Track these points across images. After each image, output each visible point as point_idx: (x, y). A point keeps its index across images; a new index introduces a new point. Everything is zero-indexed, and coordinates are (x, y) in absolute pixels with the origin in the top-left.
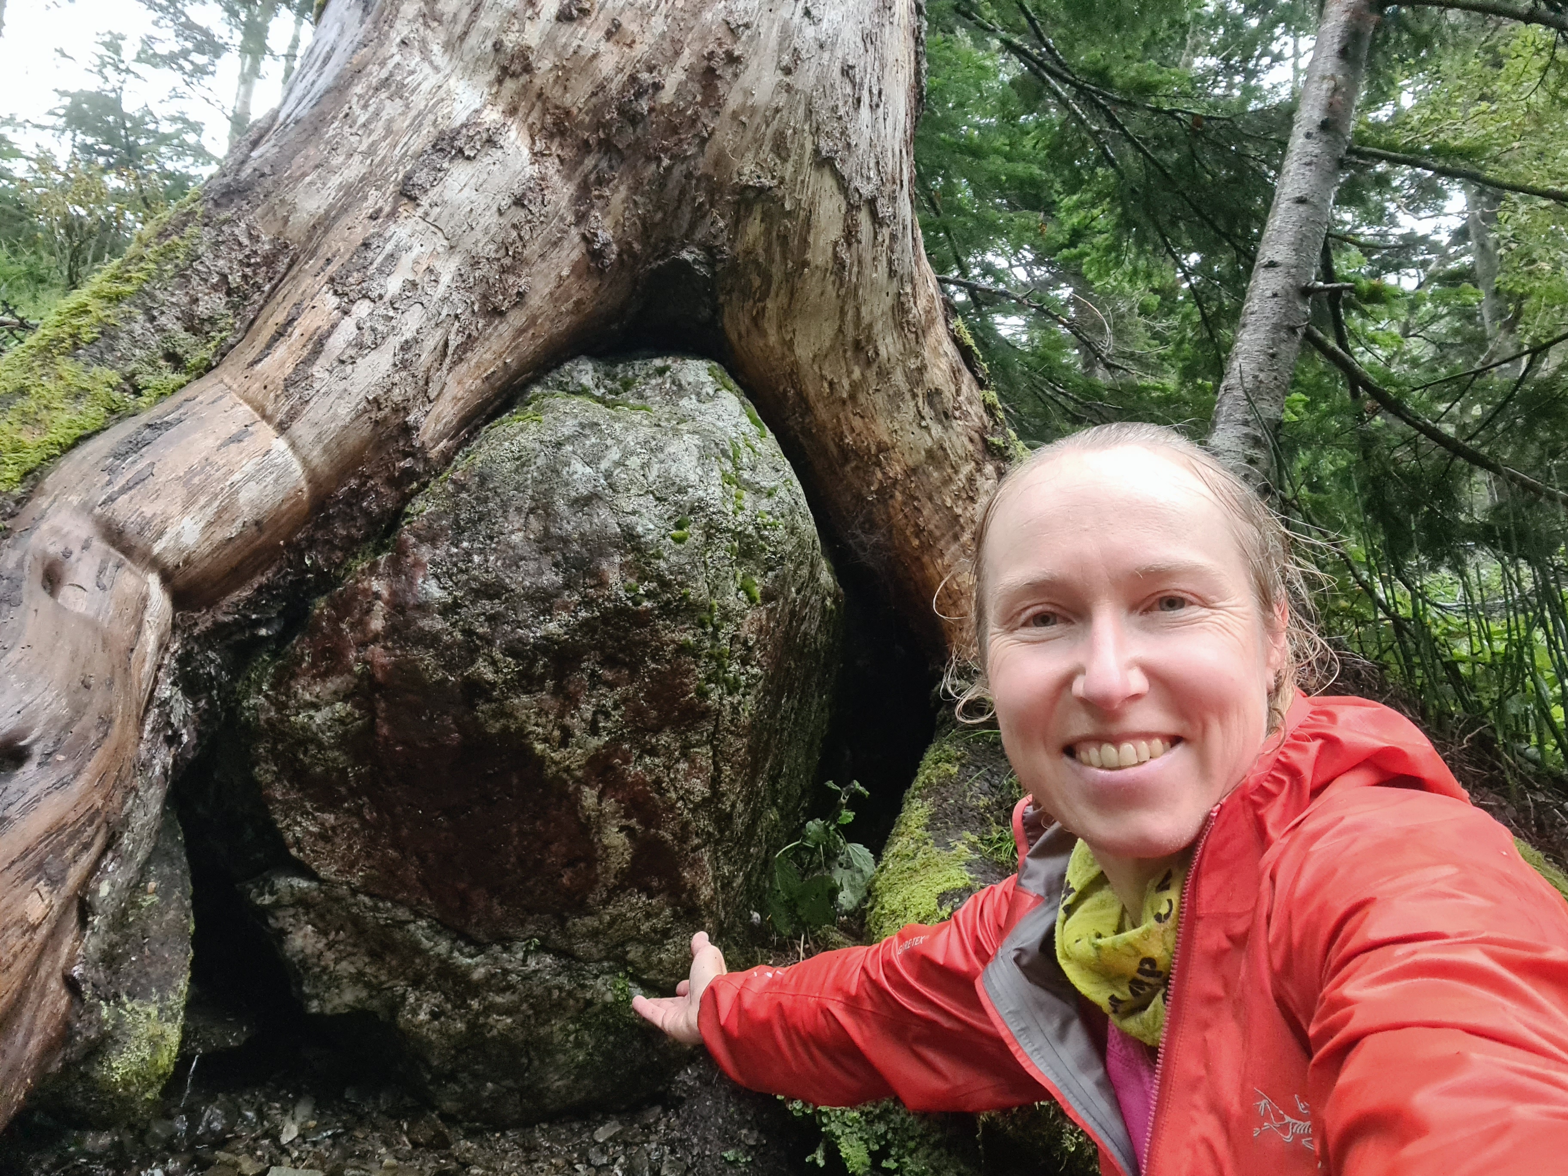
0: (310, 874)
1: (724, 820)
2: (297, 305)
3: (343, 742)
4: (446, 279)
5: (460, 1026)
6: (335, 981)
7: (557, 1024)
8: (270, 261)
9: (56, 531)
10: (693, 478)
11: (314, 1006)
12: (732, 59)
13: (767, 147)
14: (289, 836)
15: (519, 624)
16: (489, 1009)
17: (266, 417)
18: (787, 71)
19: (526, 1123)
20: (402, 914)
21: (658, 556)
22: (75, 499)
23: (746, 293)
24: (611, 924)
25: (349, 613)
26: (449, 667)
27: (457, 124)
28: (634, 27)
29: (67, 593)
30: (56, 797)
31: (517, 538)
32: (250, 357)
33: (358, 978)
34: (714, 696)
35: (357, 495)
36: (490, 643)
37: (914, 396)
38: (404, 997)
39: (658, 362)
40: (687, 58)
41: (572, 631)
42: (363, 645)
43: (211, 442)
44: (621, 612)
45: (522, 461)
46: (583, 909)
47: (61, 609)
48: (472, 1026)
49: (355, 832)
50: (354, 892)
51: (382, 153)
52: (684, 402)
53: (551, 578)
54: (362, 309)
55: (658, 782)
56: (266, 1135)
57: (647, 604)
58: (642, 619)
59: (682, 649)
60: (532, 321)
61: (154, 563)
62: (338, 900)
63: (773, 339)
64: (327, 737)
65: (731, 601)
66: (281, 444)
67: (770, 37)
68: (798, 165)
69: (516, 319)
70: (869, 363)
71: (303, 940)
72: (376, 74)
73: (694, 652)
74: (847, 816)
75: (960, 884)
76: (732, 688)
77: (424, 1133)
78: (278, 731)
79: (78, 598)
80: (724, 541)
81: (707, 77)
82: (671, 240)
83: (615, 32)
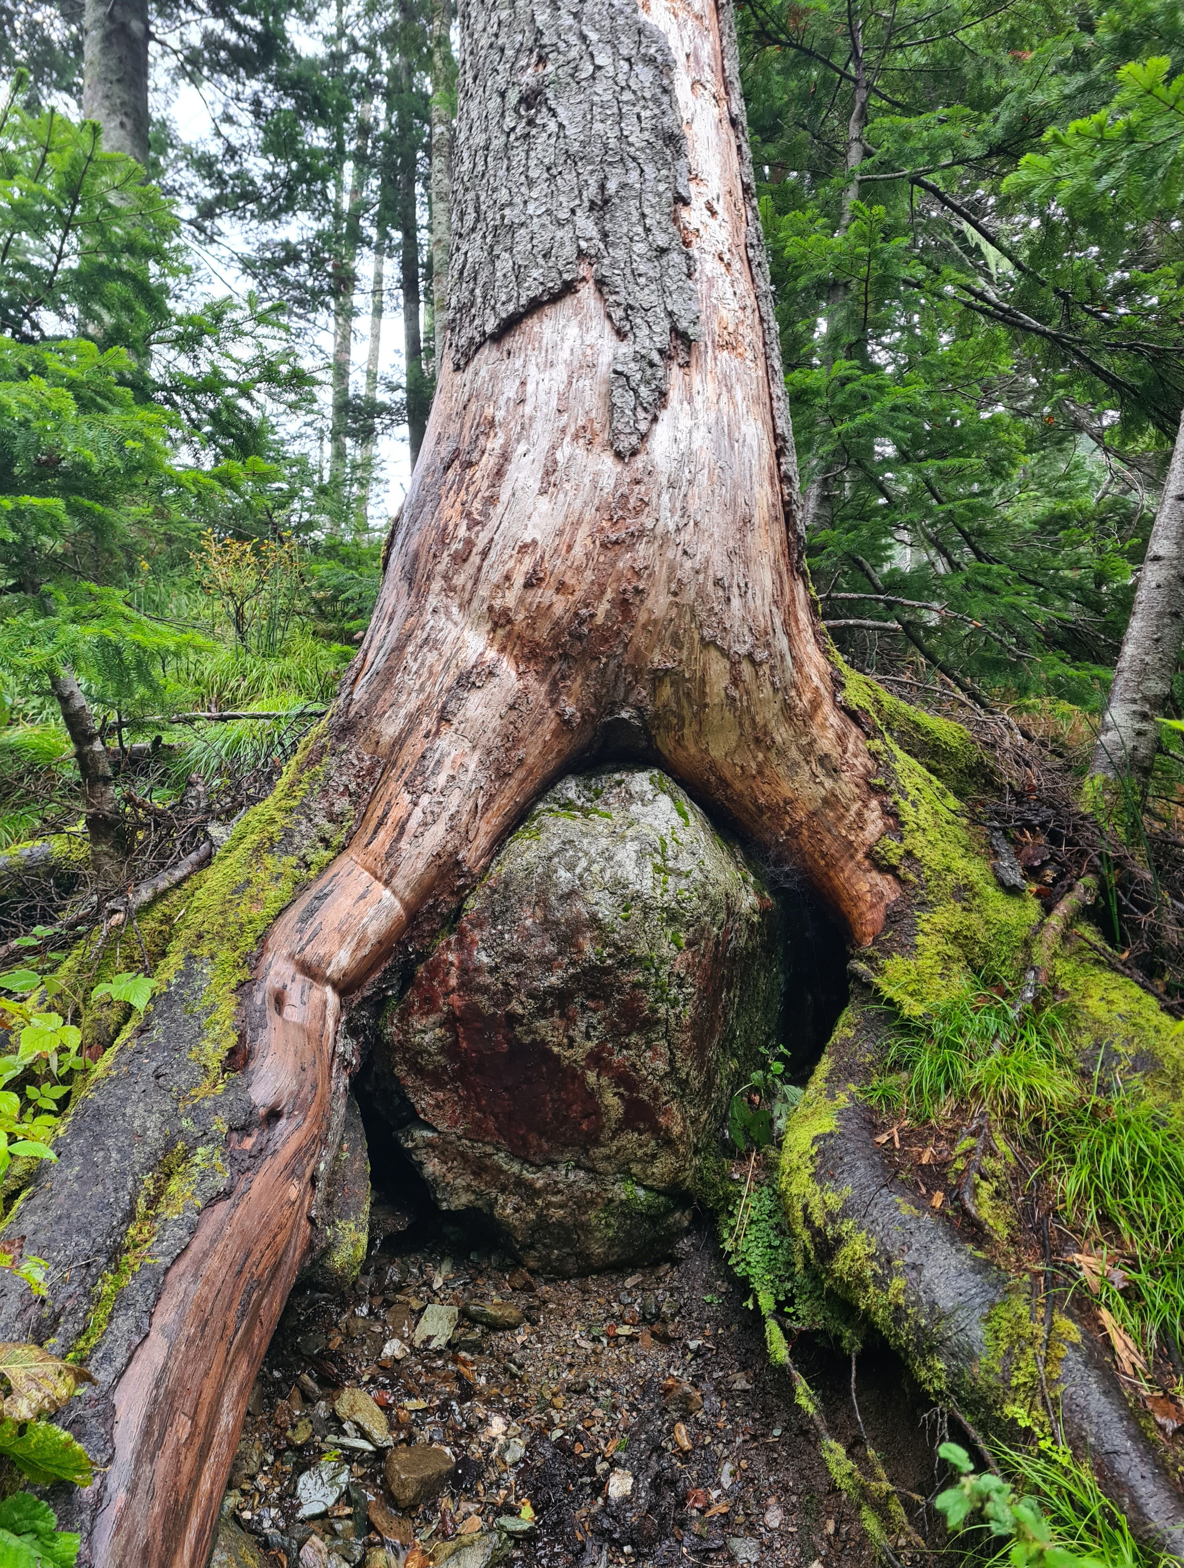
0: (434, 1129)
1: (683, 1084)
2: (388, 803)
3: (442, 1050)
4: (472, 767)
5: (532, 1216)
6: (454, 1190)
7: (592, 1214)
8: (371, 771)
9: (277, 974)
10: (632, 877)
11: (444, 1206)
12: (638, 591)
13: (668, 643)
14: (418, 1107)
15: (534, 979)
16: (549, 1205)
17: (378, 878)
18: (675, 594)
19: (583, 1274)
20: (489, 1149)
21: (613, 931)
22: (285, 952)
23: (669, 728)
24: (618, 1150)
25: (437, 975)
26: (496, 1005)
27: (471, 664)
28: (573, 582)
29: (287, 1010)
30: (296, 1134)
31: (529, 922)
32: (365, 841)
33: (468, 1188)
34: (662, 1011)
35: (434, 907)
36: (518, 991)
37: (808, 762)
38: (496, 1199)
39: (617, 776)
40: (609, 595)
41: (565, 982)
42: (447, 995)
43: (350, 902)
44: (594, 968)
45: (529, 871)
46: (597, 1143)
47: (286, 1022)
48: (540, 1216)
49: (456, 1103)
50: (459, 1138)
51: (428, 689)
52: (633, 808)
53: (550, 948)
54: (425, 799)
55: (633, 1065)
56: (424, 1284)
57: (609, 962)
58: (608, 971)
59: (636, 985)
60: (530, 772)
61: (328, 981)
62: (451, 1143)
63: (693, 750)
64: (433, 1049)
65: (665, 951)
66: (387, 893)
67: (662, 573)
68: (691, 652)
69: (520, 774)
70: (769, 749)
71: (433, 1167)
72: (420, 635)
73: (645, 986)
74: (778, 1067)
75: (828, 1130)
76: (674, 1003)
77: (518, 1282)
78: (405, 1047)
79: (293, 1013)
80: (656, 916)
81: (623, 604)
82: (613, 706)
83: (561, 587)
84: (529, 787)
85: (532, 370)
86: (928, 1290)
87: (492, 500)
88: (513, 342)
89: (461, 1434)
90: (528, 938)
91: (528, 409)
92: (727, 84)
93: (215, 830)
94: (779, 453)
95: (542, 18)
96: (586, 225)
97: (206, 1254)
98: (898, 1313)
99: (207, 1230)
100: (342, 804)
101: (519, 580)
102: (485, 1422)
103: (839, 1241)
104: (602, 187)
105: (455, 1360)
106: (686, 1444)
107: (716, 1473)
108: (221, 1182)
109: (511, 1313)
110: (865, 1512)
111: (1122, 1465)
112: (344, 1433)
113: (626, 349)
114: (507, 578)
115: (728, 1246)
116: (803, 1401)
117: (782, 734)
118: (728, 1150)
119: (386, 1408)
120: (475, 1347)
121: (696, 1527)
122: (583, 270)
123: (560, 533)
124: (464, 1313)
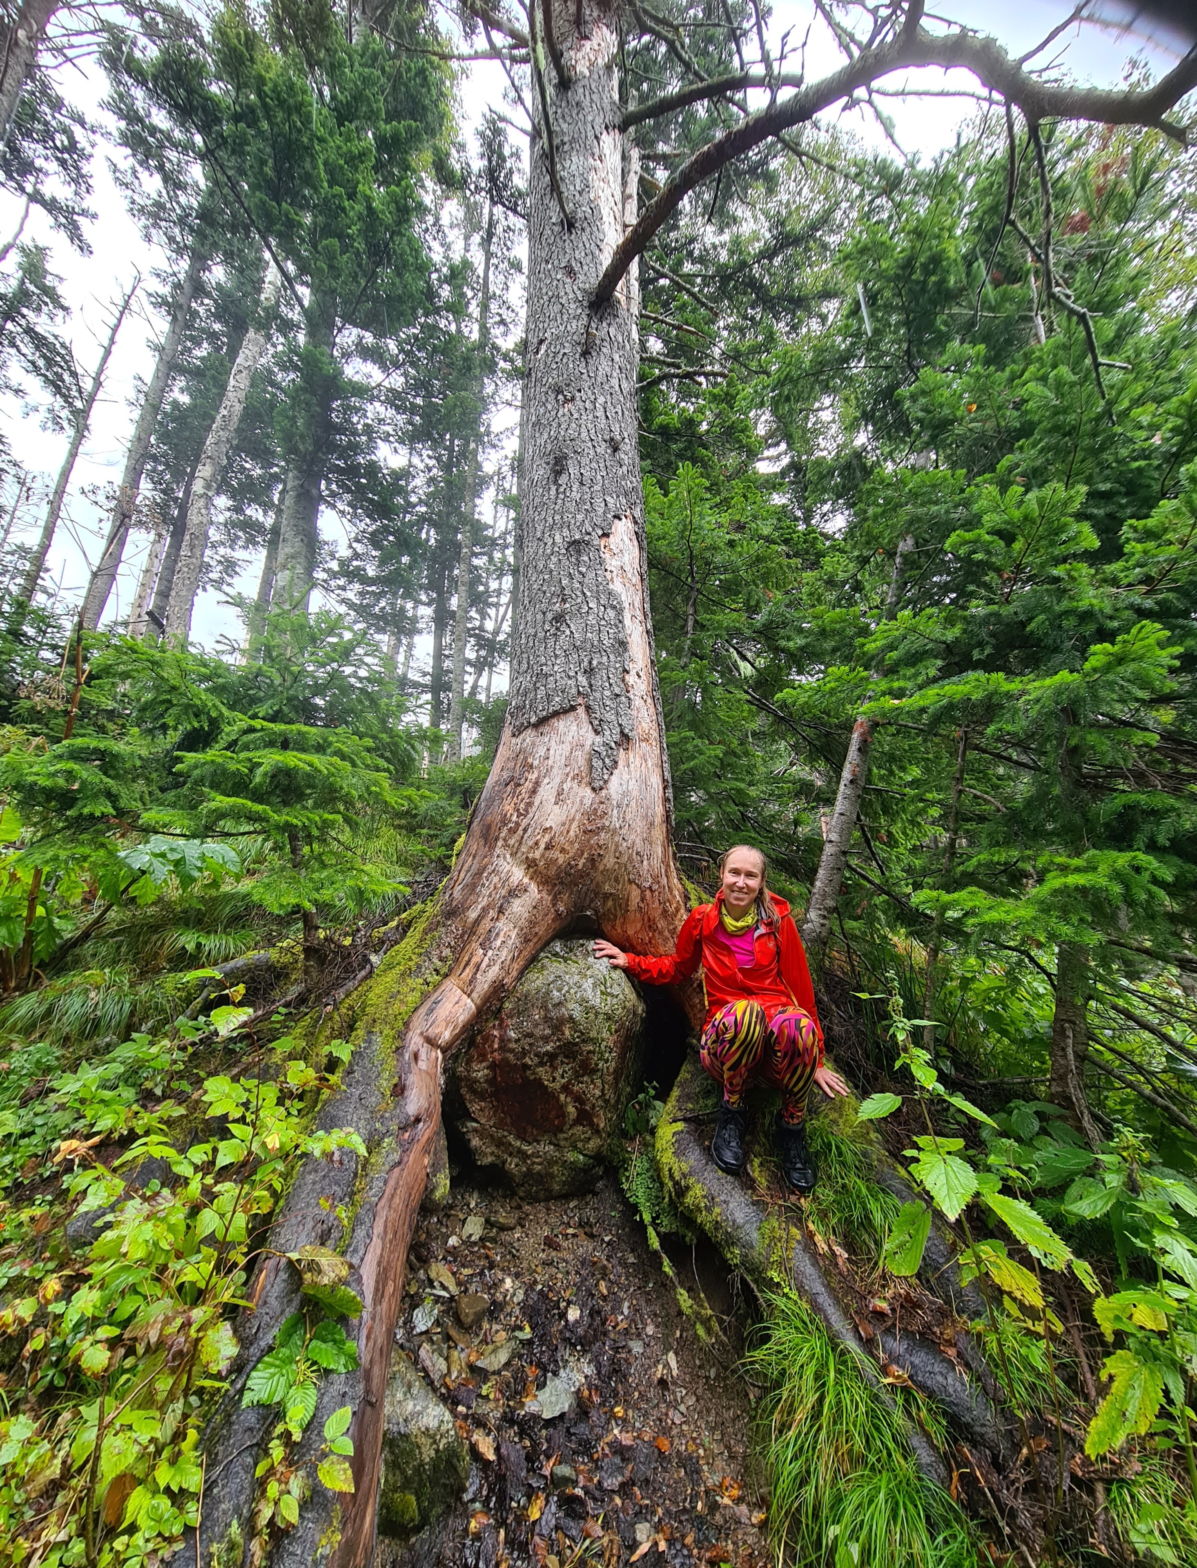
0: (477, 1122)
1: (607, 1101)
2: (471, 954)
3: (487, 1081)
4: (513, 936)
5: (525, 1169)
6: (485, 1154)
7: (555, 1168)
8: (462, 936)
9: (415, 1043)
10: (590, 997)
11: (479, 1163)
12: (599, 855)
13: (612, 881)
14: (471, 1110)
15: (538, 1047)
16: (534, 1163)
17: (465, 993)
18: (618, 858)
19: (547, 1200)
20: (506, 1134)
21: (580, 1025)
22: (419, 1031)
23: (609, 920)
24: (572, 1135)
25: (487, 1042)
26: (517, 1059)
27: (516, 885)
28: (569, 848)
29: (420, 1063)
30: (427, 1131)
31: (537, 1017)
32: (459, 973)
33: (492, 1154)
34: (601, 1065)
35: (489, 1007)
36: (530, 1053)
38: (506, 1160)
39: (581, 942)
40: (585, 856)
41: (555, 1049)
42: (492, 1052)
43: (451, 1005)
44: (569, 1043)
45: (538, 991)
46: (562, 1131)
47: (420, 1070)
48: (528, 1169)
49: (491, 1109)
50: (491, 1127)
51: (493, 896)
53: (548, 1031)
54: (490, 953)
55: (584, 1092)
56: (465, 1205)
57: (577, 1040)
58: (576, 1044)
59: (589, 1052)
60: (540, 939)
61: (439, 1047)
62: (486, 1130)
64: (482, 1080)
65: (604, 1035)
66: (469, 1001)
67: (611, 848)
68: (623, 885)
69: (535, 940)
70: (655, 931)
71: (475, 1142)
72: (491, 868)
73: (593, 1052)
74: (652, 1092)
75: (680, 1129)
76: (607, 1061)
77: (514, 1204)
78: (467, 1079)
79: (423, 1065)
80: (601, 1017)
81: (592, 861)
82: (583, 909)
83: (563, 850)
84: (538, 946)
85: (553, 743)
86: (732, 1214)
87: (530, 804)
88: (545, 729)
89: (490, 1288)
90: (536, 1025)
91: (550, 762)
92: (645, 615)
93: (374, 958)
94: (665, 788)
95: (565, 582)
96: (582, 680)
97: (393, 1196)
98: (717, 1225)
99: (392, 1182)
100: (447, 952)
101: (543, 846)
102: (502, 1281)
103: (688, 1188)
104: (590, 663)
105: (484, 1247)
106: (605, 1292)
107: (620, 1307)
108: (396, 1157)
109: (512, 1221)
110: (698, 1326)
111: (820, 1299)
112: (434, 1287)
113: (598, 739)
114: (536, 844)
115: (625, 1186)
116: (667, 1269)
117: (661, 924)
118: (624, 1134)
119: (454, 1274)
120: (494, 1240)
121: (612, 1335)
122: (580, 700)
123: (564, 824)
124: (487, 1221)
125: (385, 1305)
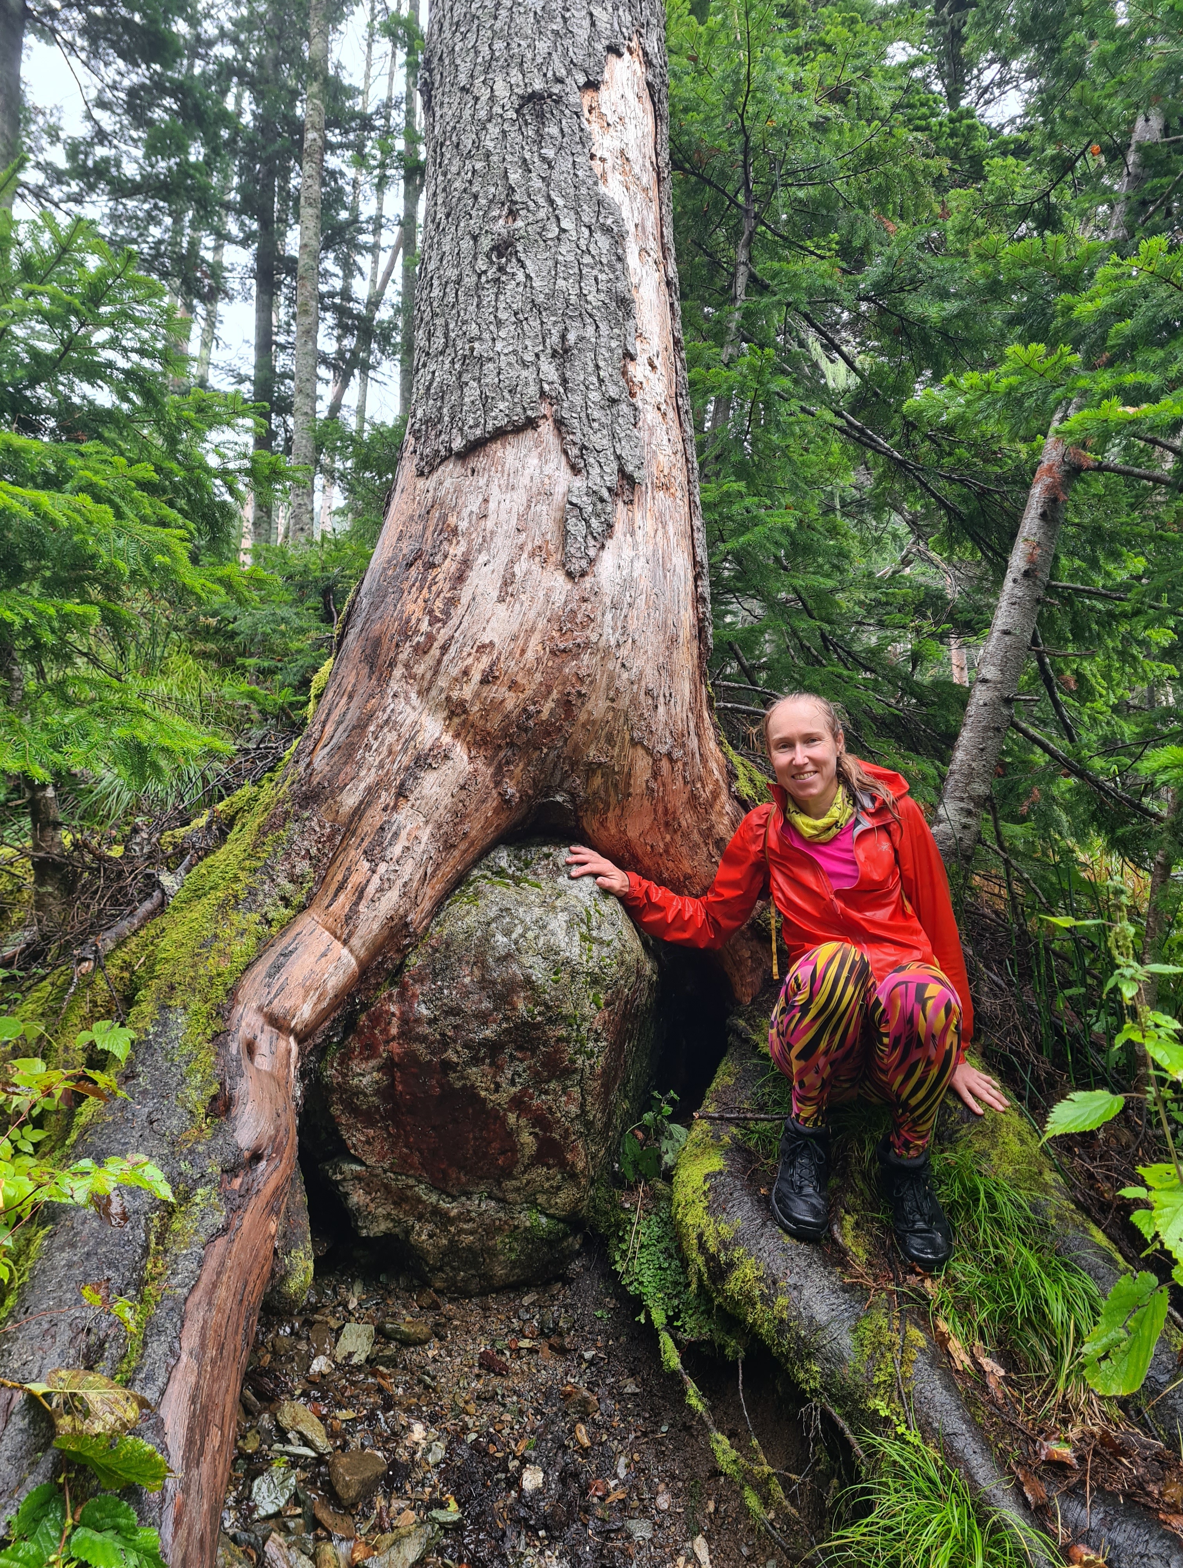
0: (362, 1163)
1: (589, 1125)
2: (349, 869)
3: (377, 1092)
4: (424, 839)
5: (445, 1242)
6: (375, 1218)
7: (499, 1239)
8: (331, 838)
9: (248, 1025)
10: (563, 945)
11: (364, 1233)
12: (580, 694)
13: (602, 741)
14: (349, 1142)
15: (470, 1031)
16: (461, 1231)
17: (338, 938)
18: (613, 700)
19: (483, 1293)
20: (411, 1182)
21: (545, 992)
22: (254, 1005)
23: (595, 811)
24: (528, 1183)
25: (379, 1024)
26: (432, 1053)
27: (428, 747)
28: (524, 681)
29: (258, 1059)
30: (275, 1175)
31: (467, 980)
32: (326, 903)
33: (388, 1217)
34: (580, 1062)
35: (382, 963)
36: (455, 1042)
37: (707, 844)
38: (413, 1227)
39: (545, 850)
40: (555, 695)
41: (499, 1035)
42: (387, 1042)
43: (313, 959)
44: (525, 1024)
45: (469, 935)
46: (510, 1176)
47: (258, 1070)
48: (451, 1241)
49: (385, 1139)
50: (385, 1171)
51: (387, 767)
52: (560, 880)
53: (486, 1005)
54: (382, 868)
55: (550, 1108)
56: (340, 1305)
57: (539, 1019)
58: (537, 1026)
59: (560, 1039)
60: (472, 844)
61: (291, 1031)
62: (377, 1176)
63: (613, 831)
64: (369, 1091)
65: (586, 1011)
66: (345, 952)
67: (602, 681)
68: (622, 749)
69: (463, 846)
70: (675, 831)
71: (357, 1197)
72: (382, 717)
73: (567, 1040)
74: (668, 1110)
75: (717, 1168)
76: (590, 1056)
77: (426, 1301)
78: (343, 1088)
79: (263, 1062)
80: (581, 979)
81: (567, 705)
82: (549, 791)
83: (513, 686)
84: (469, 858)
85: (494, 490)
86: (807, 1307)
87: (452, 602)
88: (479, 462)
89: (387, 1440)
90: (466, 994)
91: (490, 524)
92: (664, 248)
93: (167, 880)
94: (697, 577)
95: (514, 177)
96: (549, 370)
97: (215, 1285)
98: (782, 1326)
99: (212, 1263)
100: (303, 866)
101: (476, 677)
102: (408, 1428)
103: (731, 1265)
104: (563, 337)
105: (375, 1374)
106: (586, 1442)
107: (613, 1466)
108: (219, 1219)
109: (421, 1329)
110: (748, 1492)
111: (959, 1443)
112: (289, 1442)
113: (579, 483)
114: (466, 673)
115: (619, 1268)
116: (694, 1401)
117: (687, 819)
118: (618, 1181)
119: (323, 1418)
120: (391, 1362)
121: (599, 1512)
122: (545, 409)
123: (514, 638)
124: (380, 1331)
125: (205, 1467)
